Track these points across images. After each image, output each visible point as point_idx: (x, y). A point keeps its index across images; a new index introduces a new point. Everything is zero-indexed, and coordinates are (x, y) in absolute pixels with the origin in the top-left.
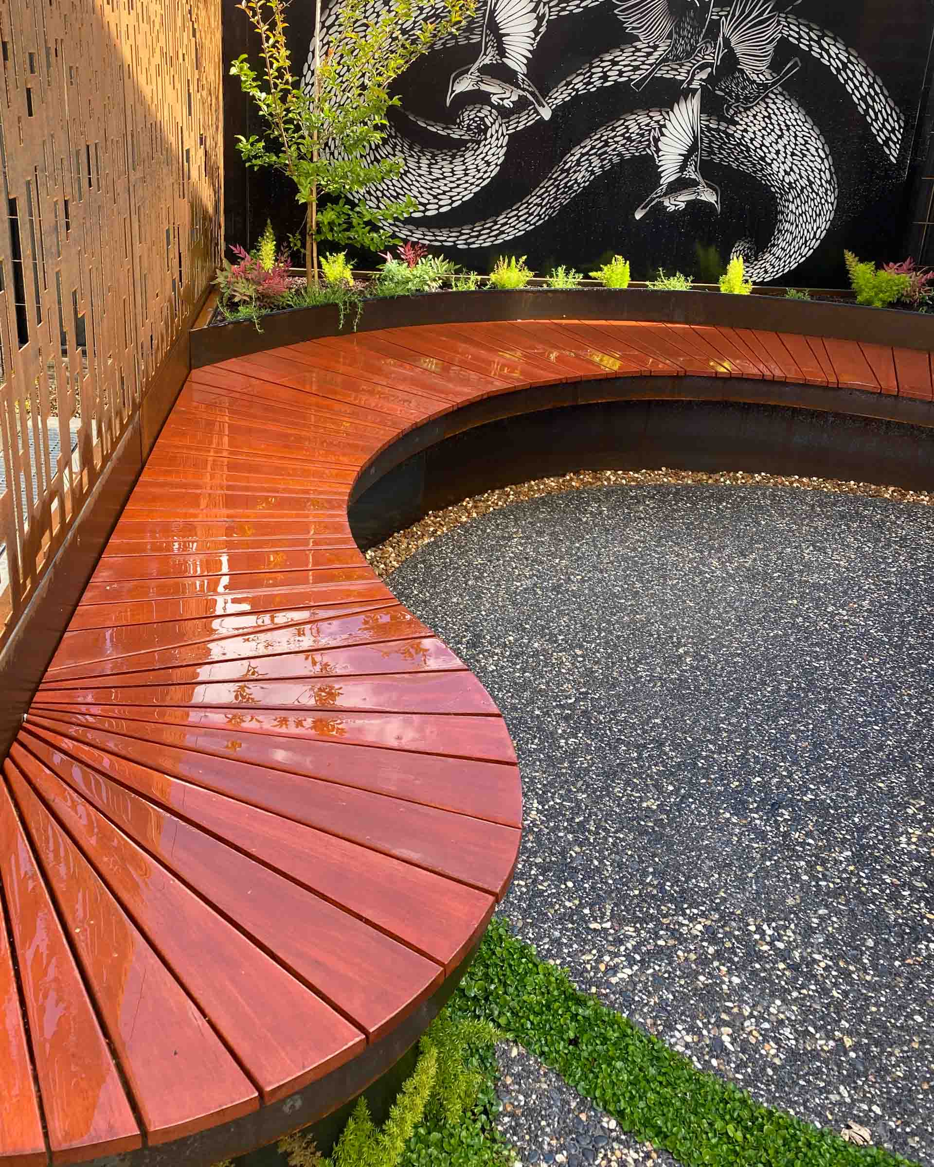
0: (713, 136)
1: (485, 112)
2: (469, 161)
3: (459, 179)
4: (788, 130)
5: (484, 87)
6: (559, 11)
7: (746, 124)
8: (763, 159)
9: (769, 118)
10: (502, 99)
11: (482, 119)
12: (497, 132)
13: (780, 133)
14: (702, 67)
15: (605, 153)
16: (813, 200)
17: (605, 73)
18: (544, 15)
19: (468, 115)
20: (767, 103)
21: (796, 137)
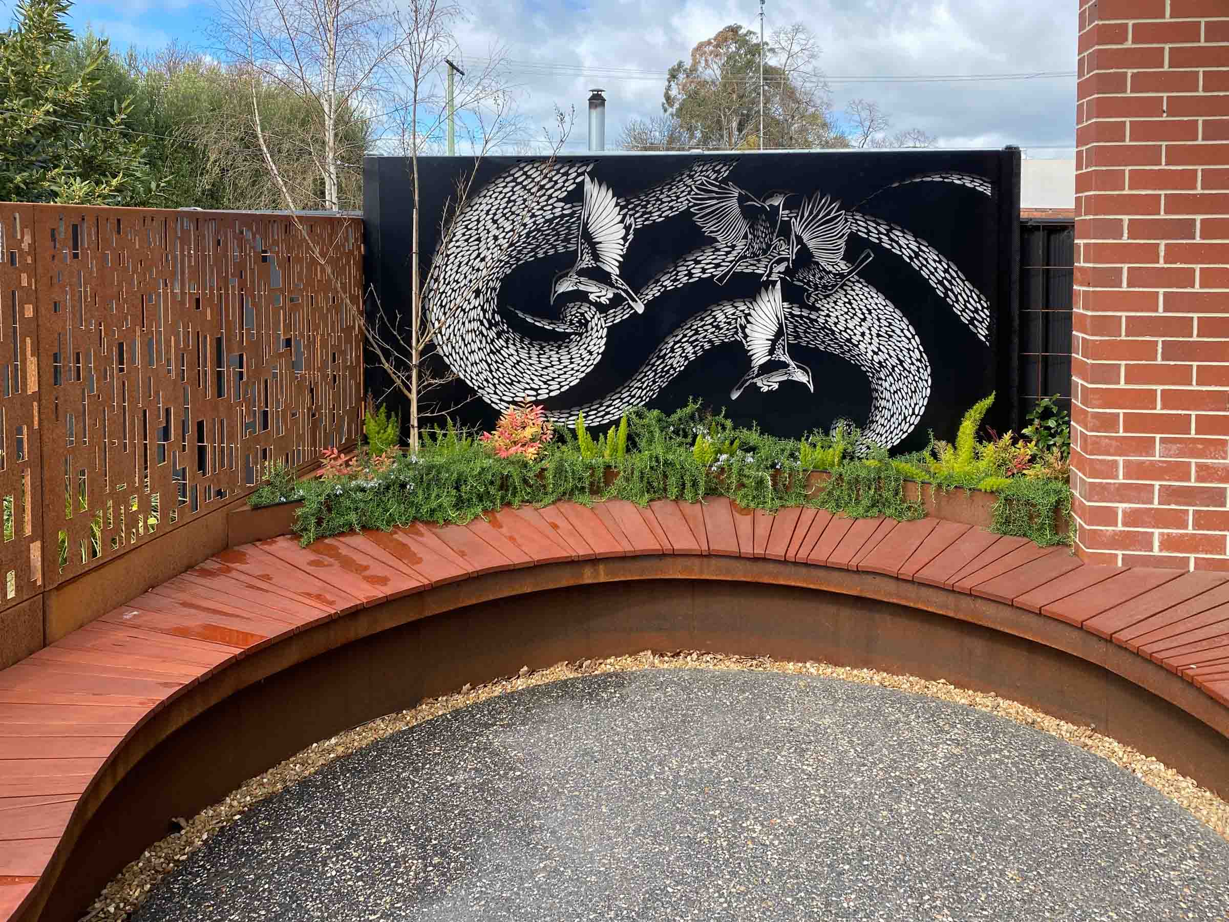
0: (797, 321)
1: (585, 308)
2: (574, 350)
3: (565, 367)
4: (870, 313)
5: (582, 288)
6: (644, 221)
7: (828, 310)
8: (849, 340)
9: (851, 304)
10: (599, 297)
11: (582, 314)
12: (596, 325)
13: (862, 317)
14: (779, 262)
15: (697, 340)
16: (906, 377)
17: (689, 271)
18: (630, 225)
19: (573, 311)
20: (846, 291)
21: (879, 319)
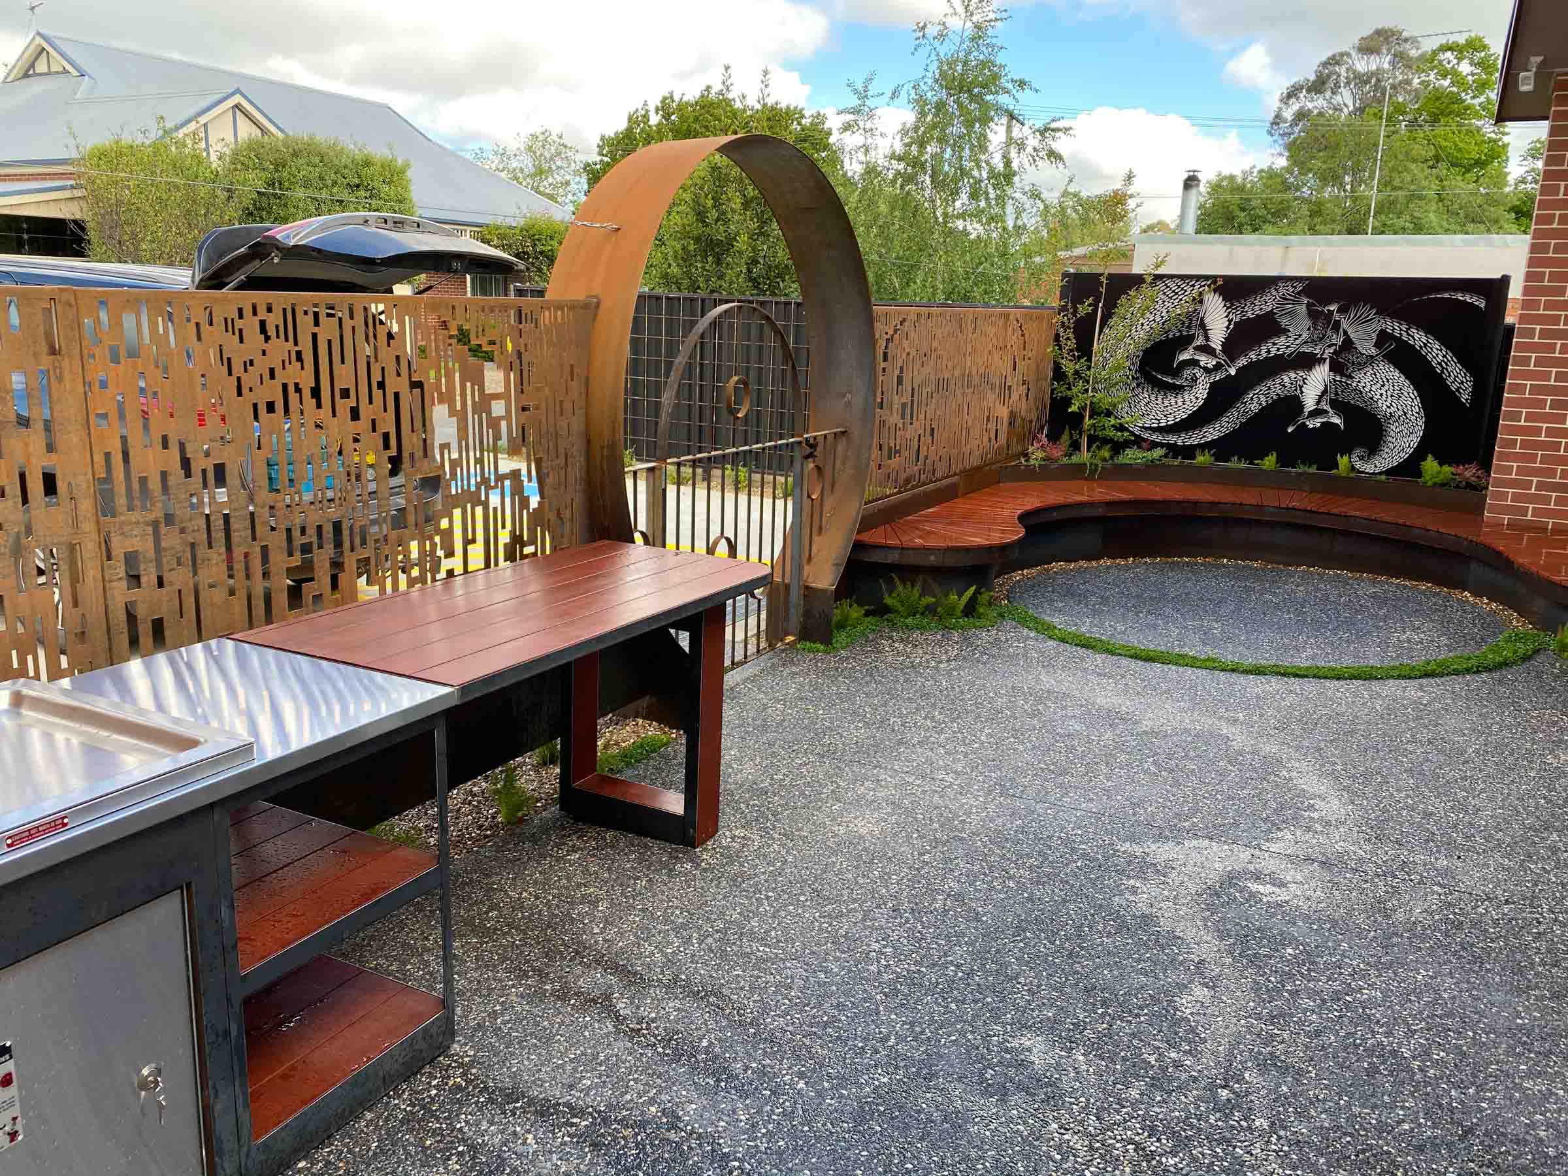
0: (1337, 384)
1: (1196, 371)
2: (1186, 397)
3: (1180, 406)
4: (1388, 381)
5: (1196, 357)
6: (1241, 317)
7: (1360, 378)
8: (1371, 398)
9: (1375, 375)
10: (1207, 364)
11: (1195, 374)
12: (1203, 381)
13: (1383, 384)
15: (1269, 393)
16: (1407, 423)
17: (1269, 349)
18: (1232, 319)
19: (1187, 372)
20: (1373, 366)
21: (1394, 386)
